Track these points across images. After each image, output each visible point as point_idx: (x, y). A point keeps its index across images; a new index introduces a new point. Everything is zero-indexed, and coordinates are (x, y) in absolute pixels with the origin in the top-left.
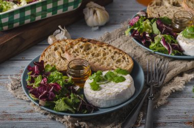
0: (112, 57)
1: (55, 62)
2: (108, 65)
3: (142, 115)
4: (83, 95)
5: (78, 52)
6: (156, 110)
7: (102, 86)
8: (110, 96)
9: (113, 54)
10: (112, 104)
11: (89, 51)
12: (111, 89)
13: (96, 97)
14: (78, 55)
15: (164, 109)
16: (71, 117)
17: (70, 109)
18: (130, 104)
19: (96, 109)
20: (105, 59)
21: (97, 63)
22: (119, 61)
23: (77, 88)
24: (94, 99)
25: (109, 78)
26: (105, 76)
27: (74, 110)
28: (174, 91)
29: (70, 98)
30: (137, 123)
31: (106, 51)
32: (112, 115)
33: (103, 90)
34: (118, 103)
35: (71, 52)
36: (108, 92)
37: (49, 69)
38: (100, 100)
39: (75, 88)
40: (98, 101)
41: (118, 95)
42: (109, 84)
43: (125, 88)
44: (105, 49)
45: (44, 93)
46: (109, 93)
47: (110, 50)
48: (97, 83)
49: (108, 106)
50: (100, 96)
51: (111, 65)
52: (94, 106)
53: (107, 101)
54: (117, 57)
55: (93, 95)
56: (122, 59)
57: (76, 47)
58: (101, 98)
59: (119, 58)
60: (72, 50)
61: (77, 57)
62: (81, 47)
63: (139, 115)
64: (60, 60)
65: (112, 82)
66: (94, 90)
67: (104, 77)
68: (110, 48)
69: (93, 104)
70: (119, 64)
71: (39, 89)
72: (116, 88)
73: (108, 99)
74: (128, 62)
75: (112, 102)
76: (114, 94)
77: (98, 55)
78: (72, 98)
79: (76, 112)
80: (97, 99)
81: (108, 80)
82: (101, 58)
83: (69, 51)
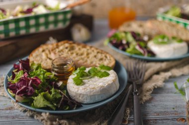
0: (95, 56)
1: (42, 62)
2: (92, 63)
3: (128, 111)
4: (65, 91)
5: (63, 52)
6: (142, 106)
7: (85, 81)
8: (95, 91)
9: (95, 54)
10: (97, 100)
11: (74, 51)
12: (95, 83)
13: (79, 92)
14: (62, 54)
15: (149, 105)
16: (50, 114)
17: (50, 105)
18: (115, 100)
19: (80, 105)
20: (88, 58)
21: (81, 61)
22: (101, 59)
23: (60, 83)
24: (77, 94)
25: (93, 74)
26: (89, 72)
27: (55, 106)
28: (156, 87)
29: (50, 93)
30: (124, 121)
31: (90, 51)
32: (96, 111)
33: (87, 85)
34: (103, 99)
35: (57, 52)
36: (91, 86)
37: (35, 67)
38: (83, 95)
39: (58, 84)
40: (81, 96)
41: (103, 89)
42: (93, 79)
43: (110, 83)
44: (88, 50)
45: (23, 88)
46: (93, 87)
47: (93, 51)
48: (80, 78)
49: (92, 102)
50: (83, 91)
51: (94, 63)
52: (77, 102)
53: (91, 96)
54: (99, 56)
55: (76, 90)
56: (104, 58)
57: (61, 48)
58: (85, 93)
59: (102, 57)
60: (57, 50)
61: (62, 56)
62: (67, 48)
63: (125, 111)
64: (46, 60)
65: (96, 77)
66: (77, 84)
67: (87, 73)
68: (93, 49)
69: (76, 100)
70: (101, 61)
71: (19, 85)
72: (100, 82)
73: (92, 94)
74: (110, 60)
75: (96, 97)
76: (98, 89)
77: (82, 54)
78: (53, 93)
79: (57, 109)
80: (81, 94)
81: (92, 76)
82: (85, 57)
83: (54, 51)
